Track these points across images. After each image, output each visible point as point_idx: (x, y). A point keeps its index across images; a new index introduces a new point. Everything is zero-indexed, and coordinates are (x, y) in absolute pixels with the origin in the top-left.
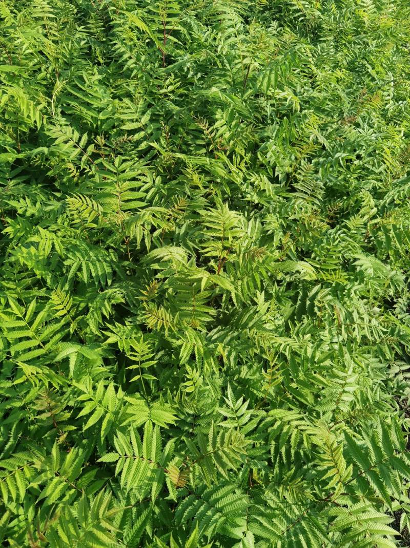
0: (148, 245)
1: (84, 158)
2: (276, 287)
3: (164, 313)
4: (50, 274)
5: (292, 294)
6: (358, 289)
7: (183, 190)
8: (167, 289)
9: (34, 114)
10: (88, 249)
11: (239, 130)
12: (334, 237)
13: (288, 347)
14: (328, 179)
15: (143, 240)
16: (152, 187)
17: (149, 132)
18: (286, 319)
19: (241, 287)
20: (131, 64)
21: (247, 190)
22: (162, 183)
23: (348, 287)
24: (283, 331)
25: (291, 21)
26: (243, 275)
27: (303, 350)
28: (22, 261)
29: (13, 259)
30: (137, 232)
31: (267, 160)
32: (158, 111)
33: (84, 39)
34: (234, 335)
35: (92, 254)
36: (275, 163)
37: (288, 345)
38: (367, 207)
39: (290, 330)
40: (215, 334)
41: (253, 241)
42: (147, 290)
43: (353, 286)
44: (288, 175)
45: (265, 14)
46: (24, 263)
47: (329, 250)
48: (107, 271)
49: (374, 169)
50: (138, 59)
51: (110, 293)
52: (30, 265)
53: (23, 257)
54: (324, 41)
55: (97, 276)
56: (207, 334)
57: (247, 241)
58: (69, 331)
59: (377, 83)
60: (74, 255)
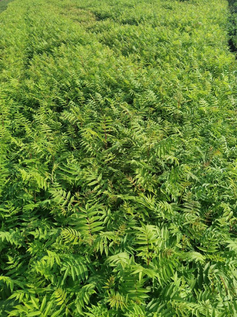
0: (107, 253)
1: (69, 204)
2: (183, 267)
3: (119, 297)
4: (53, 276)
5: (194, 271)
6: (233, 263)
7: (123, 216)
8: (120, 278)
9: (43, 183)
10: (74, 258)
11: (149, 177)
12: (211, 233)
13: (197, 311)
14: (202, 197)
15: (104, 251)
16: (106, 216)
17: (102, 184)
18: (193, 288)
19: (163, 274)
20: (90, 149)
21: (157, 211)
22: (111, 213)
23: (226, 262)
24: (192, 297)
25: (167, 116)
26: (162, 265)
27: (207, 312)
28: (38, 270)
29: (33, 270)
30: (100, 247)
31: (166, 192)
32: (106, 171)
33: (66, 139)
34: (163, 305)
35: (76, 261)
36: (170, 193)
37: (197, 309)
38: (227, 212)
39: (196, 296)
40: (151, 306)
41: (165, 241)
42: (108, 282)
43: (229, 261)
44: (179, 198)
45: (154, 114)
46: (39, 272)
47: (210, 241)
48: (85, 271)
49: (226, 188)
50: (93, 146)
51: (88, 287)
52: (42, 272)
53: (38, 268)
54: (186, 124)
55: (80, 275)
56: (146, 306)
57: (162, 241)
58: (65, 314)
59: (217, 141)
60: (67, 264)
